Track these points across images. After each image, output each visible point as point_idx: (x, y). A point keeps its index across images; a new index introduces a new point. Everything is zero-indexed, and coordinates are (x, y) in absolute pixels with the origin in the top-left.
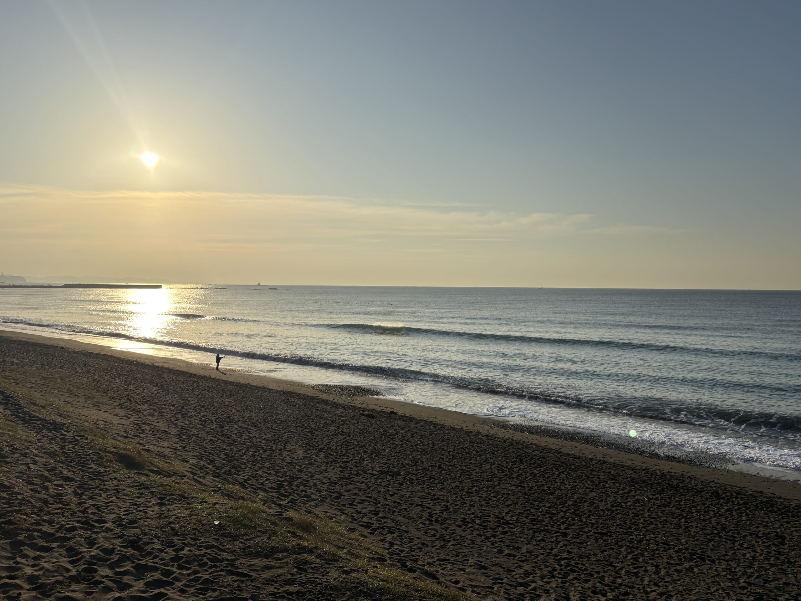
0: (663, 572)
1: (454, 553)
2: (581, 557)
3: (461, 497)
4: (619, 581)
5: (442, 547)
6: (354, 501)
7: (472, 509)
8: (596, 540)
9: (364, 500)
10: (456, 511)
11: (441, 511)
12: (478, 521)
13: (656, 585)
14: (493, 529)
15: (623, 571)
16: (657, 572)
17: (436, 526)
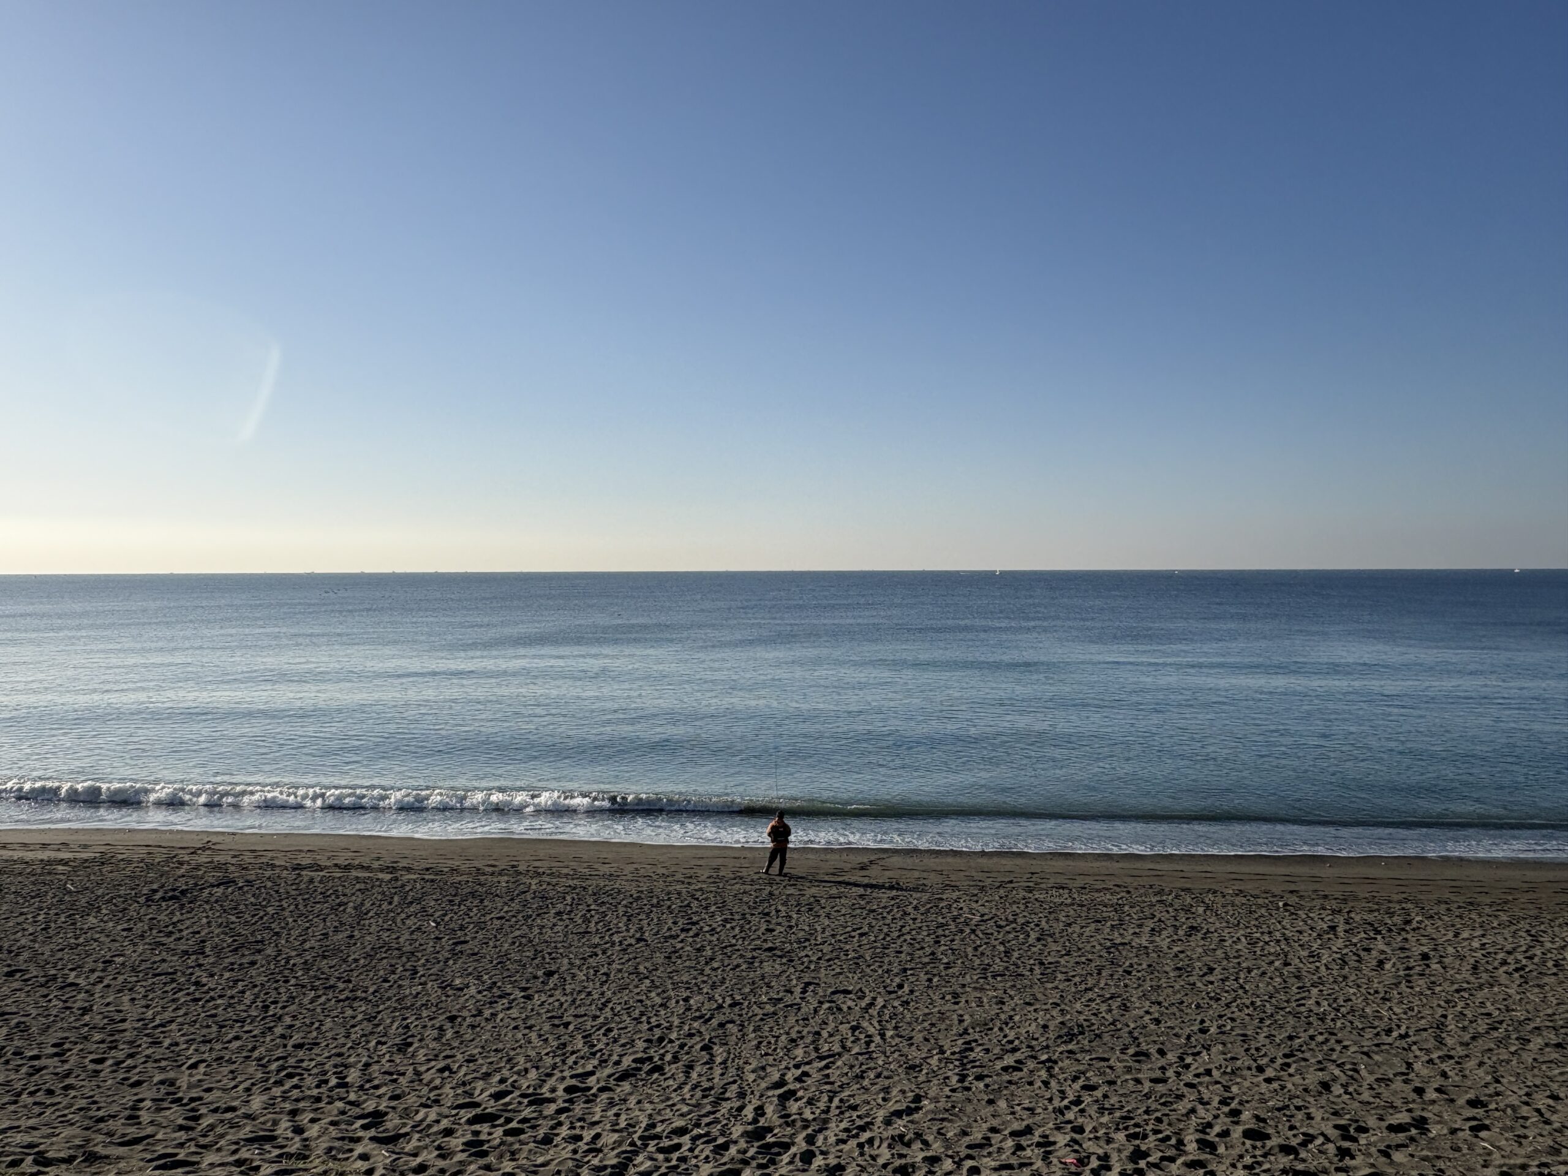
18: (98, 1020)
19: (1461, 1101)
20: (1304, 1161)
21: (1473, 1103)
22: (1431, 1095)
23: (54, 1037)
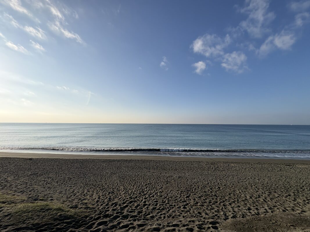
0: (106, 179)
1: (53, 191)
2: (89, 181)
3: (58, 175)
4: (97, 184)
5: (49, 190)
6: (17, 186)
7: (61, 177)
8: (93, 176)
9: (22, 184)
10: (55, 180)
11: (51, 181)
12: (62, 180)
13: (105, 182)
14: (66, 181)
15: (98, 182)
16: (105, 179)
17: (48, 185)
18: (63, 178)
19: (223, 185)
20: (207, 193)
21: (224, 185)
22: (220, 184)
23: (56, 181)
